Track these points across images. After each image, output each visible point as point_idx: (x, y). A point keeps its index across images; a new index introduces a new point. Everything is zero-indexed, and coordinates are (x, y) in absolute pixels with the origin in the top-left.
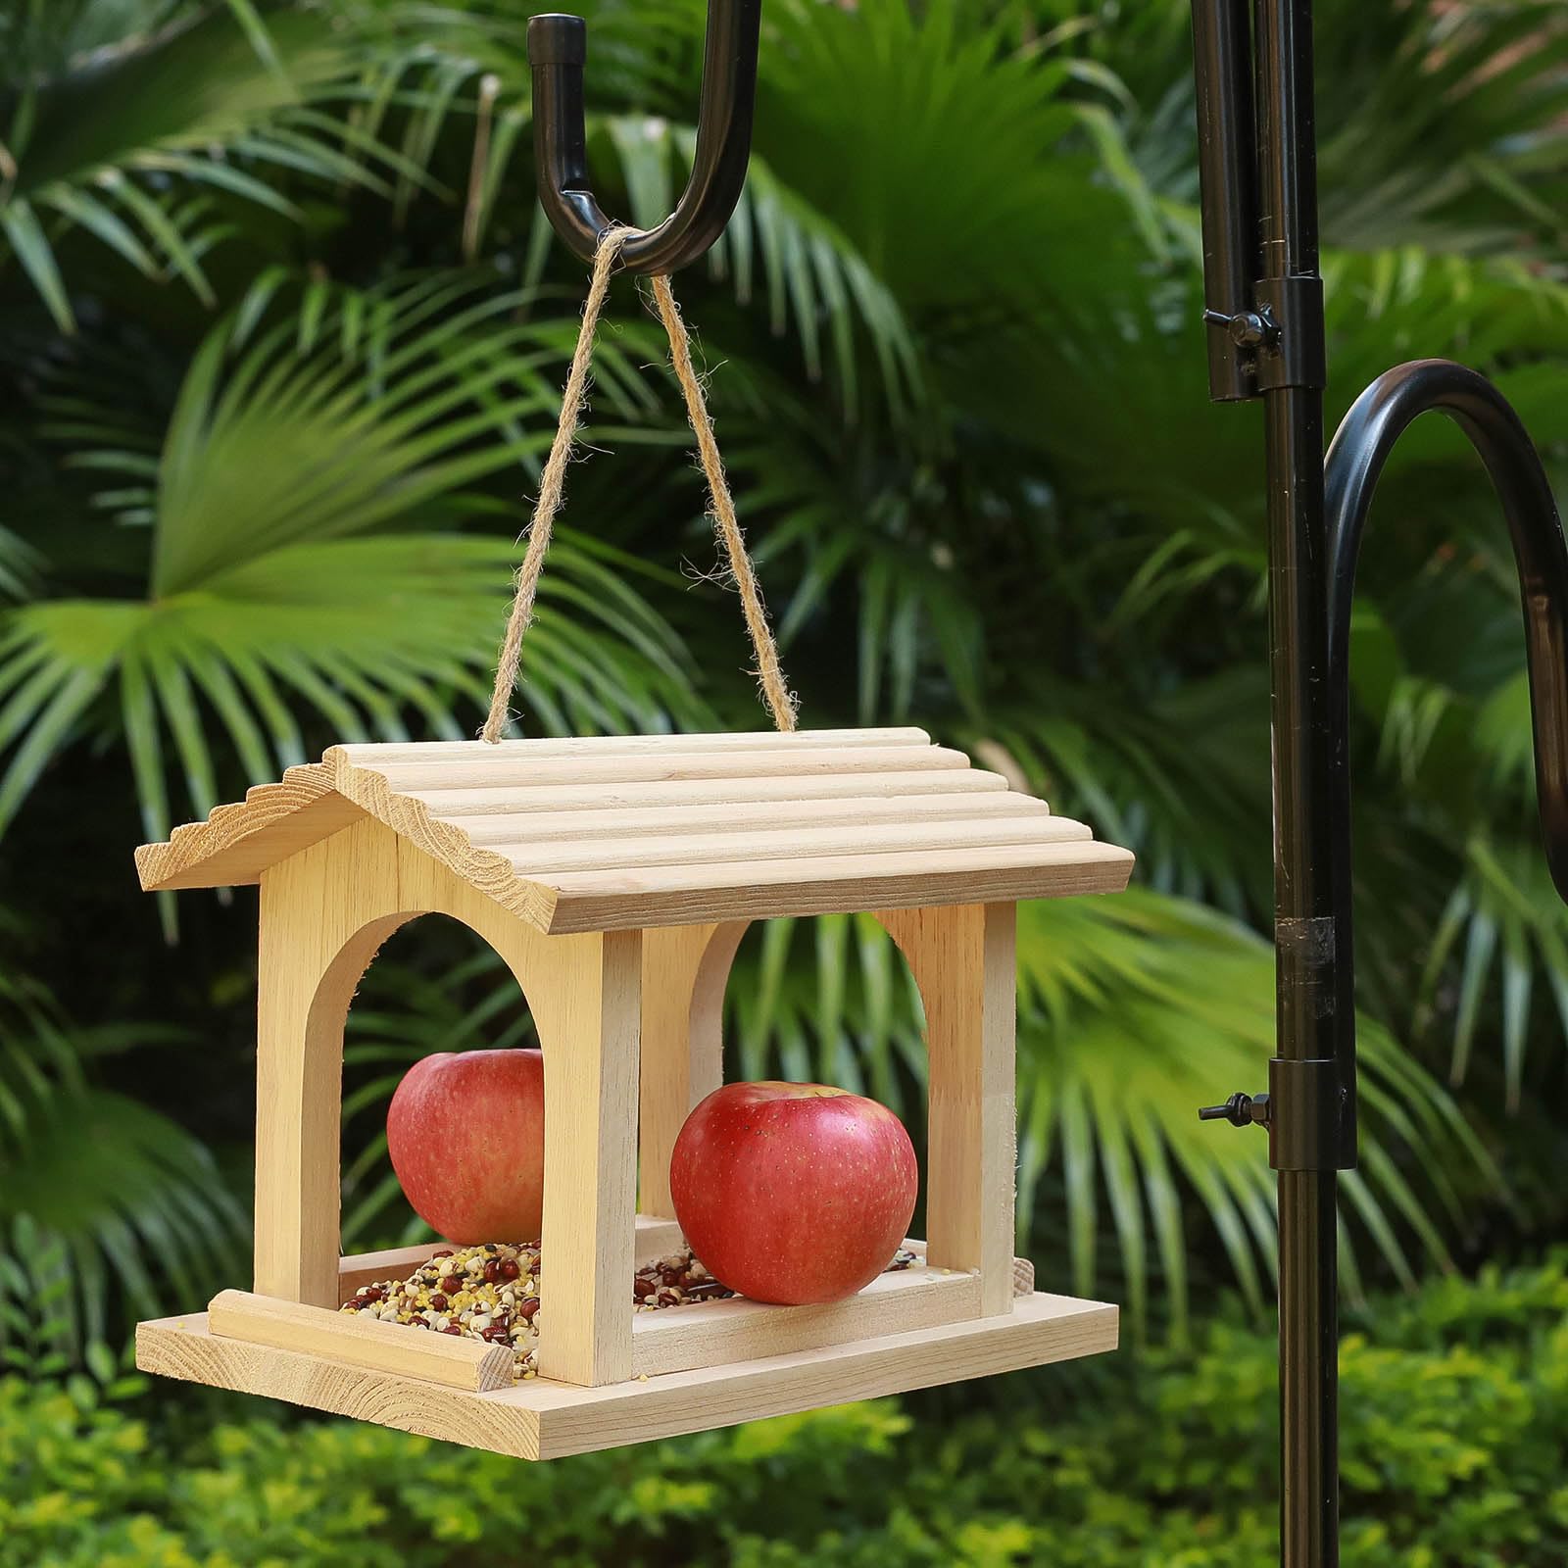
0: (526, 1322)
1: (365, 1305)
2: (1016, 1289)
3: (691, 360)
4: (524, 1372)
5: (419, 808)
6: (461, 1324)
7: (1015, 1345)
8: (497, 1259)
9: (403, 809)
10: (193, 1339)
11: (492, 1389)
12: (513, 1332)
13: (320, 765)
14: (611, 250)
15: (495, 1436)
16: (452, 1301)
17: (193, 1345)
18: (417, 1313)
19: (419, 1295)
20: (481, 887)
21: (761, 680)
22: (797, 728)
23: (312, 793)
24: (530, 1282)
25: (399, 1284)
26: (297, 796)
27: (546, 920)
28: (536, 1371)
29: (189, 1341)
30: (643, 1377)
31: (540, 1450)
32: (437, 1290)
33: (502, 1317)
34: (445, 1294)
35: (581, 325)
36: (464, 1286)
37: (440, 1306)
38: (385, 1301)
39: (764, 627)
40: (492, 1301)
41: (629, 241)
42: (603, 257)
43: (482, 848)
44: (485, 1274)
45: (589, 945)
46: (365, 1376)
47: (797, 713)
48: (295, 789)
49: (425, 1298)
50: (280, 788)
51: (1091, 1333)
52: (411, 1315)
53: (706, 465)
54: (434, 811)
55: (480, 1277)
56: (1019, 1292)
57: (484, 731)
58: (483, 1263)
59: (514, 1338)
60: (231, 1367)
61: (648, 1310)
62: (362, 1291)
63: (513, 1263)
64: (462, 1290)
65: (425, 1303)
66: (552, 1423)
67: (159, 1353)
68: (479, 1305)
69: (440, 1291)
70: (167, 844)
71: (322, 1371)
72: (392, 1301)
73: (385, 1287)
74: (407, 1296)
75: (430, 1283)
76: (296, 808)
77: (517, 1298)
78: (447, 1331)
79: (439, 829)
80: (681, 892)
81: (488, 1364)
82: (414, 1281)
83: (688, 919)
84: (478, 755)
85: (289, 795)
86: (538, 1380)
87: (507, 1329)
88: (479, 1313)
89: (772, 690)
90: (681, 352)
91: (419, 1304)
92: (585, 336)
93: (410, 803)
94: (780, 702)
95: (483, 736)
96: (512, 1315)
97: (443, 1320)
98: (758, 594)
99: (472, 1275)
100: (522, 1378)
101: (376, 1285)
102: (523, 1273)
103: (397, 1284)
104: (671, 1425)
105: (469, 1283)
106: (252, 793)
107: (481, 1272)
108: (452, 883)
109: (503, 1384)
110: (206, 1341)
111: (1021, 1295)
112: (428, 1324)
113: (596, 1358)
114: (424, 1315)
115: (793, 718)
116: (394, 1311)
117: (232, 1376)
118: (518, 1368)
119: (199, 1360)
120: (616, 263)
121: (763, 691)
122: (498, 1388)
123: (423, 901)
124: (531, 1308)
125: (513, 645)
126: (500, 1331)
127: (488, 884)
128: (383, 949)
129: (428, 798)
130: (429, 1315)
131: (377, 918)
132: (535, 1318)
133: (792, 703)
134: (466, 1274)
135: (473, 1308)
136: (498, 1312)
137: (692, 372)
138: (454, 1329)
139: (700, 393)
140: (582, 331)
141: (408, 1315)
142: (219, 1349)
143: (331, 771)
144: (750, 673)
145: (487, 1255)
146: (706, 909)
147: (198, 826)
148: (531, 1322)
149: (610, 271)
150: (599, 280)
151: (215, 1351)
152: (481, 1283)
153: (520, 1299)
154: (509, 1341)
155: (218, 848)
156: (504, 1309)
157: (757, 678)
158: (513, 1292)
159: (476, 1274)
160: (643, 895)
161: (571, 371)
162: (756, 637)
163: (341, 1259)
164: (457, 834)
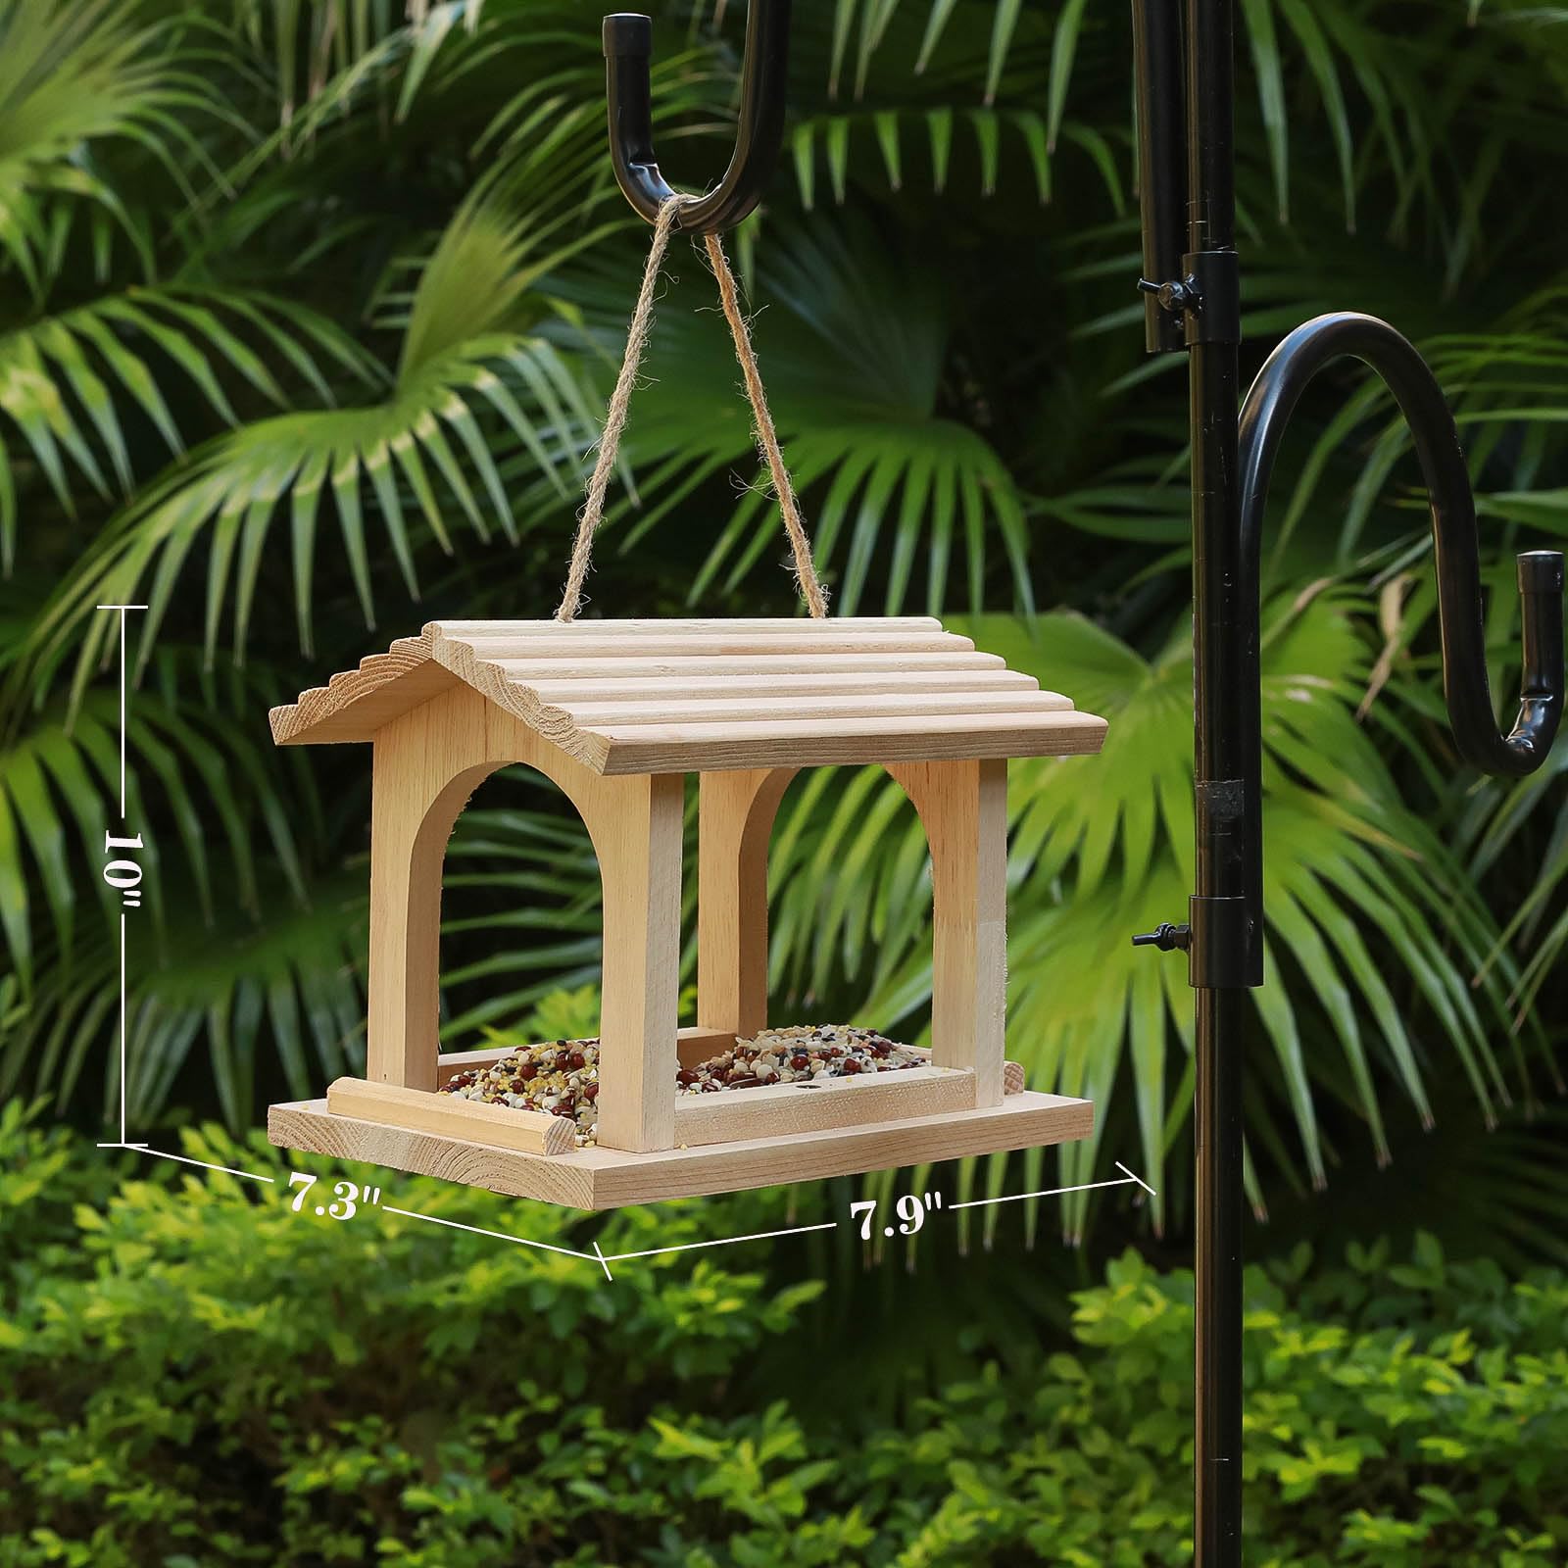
0: (589, 1102)
1: (457, 1089)
2: (1007, 1087)
3: (738, 305)
4: (585, 1142)
5: (499, 673)
6: (535, 1104)
7: (1003, 1131)
8: (567, 1052)
9: (486, 674)
10: (314, 1117)
11: (558, 1153)
12: (578, 1110)
13: (418, 638)
14: (670, 215)
15: (558, 1192)
16: (529, 1085)
17: (314, 1123)
18: (499, 1095)
19: (501, 1081)
20: (549, 737)
21: (797, 574)
22: (827, 616)
23: (414, 662)
24: (594, 1070)
25: (486, 1072)
26: (401, 664)
27: (602, 762)
28: (596, 1141)
29: (311, 1120)
30: (684, 1146)
31: (595, 1201)
32: (516, 1076)
33: (569, 1098)
34: (523, 1080)
35: (644, 276)
36: (539, 1073)
37: (518, 1089)
38: (473, 1085)
39: (799, 530)
40: (561, 1085)
41: (686, 205)
42: (662, 220)
43: (549, 705)
44: (556, 1063)
45: (639, 785)
46: (454, 1144)
47: (828, 603)
48: (399, 658)
49: (505, 1082)
50: (387, 658)
51: (1069, 1124)
52: (494, 1096)
53: (750, 394)
54: (512, 675)
55: (552, 1066)
56: (1011, 1090)
57: (560, 613)
58: (555, 1055)
59: (579, 1115)
60: (345, 1139)
61: (690, 1094)
62: (455, 1078)
63: (579, 1055)
64: (536, 1076)
65: (506, 1087)
66: (604, 1180)
67: (286, 1131)
68: (550, 1089)
69: (518, 1077)
70: (296, 706)
71: (419, 1141)
72: (478, 1085)
73: (474, 1075)
74: (491, 1082)
75: (511, 1071)
76: (399, 674)
77: (582, 1083)
78: (523, 1108)
79: (515, 689)
80: (716, 743)
81: (554, 1132)
82: (497, 1068)
83: (721, 765)
84: (552, 632)
85: (394, 663)
86: (596, 1148)
87: (573, 1108)
88: (549, 1094)
89: (806, 583)
90: (730, 298)
91: (500, 1087)
92: (648, 285)
93: (493, 668)
94: (813, 594)
95: (558, 617)
96: (577, 1097)
97: (521, 1100)
98: (795, 502)
99: (546, 1064)
100: (583, 1146)
101: (466, 1073)
102: (588, 1063)
103: (483, 1072)
104: (706, 1185)
105: (543, 1071)
106: (364, 662)
107: (553, 1061)
108: (530, 738)
109: (567, 1150)
110: (325, 1119)
111: (1013, 1093)
112: (507, 1104)
113: (645, 1129)
114: (504, 1096)
115: (825, 607)
116: (480, 1093)
117: (346, 1147)
118: (580, 1138)
119: (319, 1134)
120: (674, 224)
121: (799, 584)
122: (562, 1153)
123: (504, 752)
124: (592, 1092)
125: (584, 541)
126: (567, 1108)
127: (554, 734)
128: (475, 795)
129: (506, 664)
130: (509, 1096)
131: (469, 767)
132: (596, 1099)
133: (824, 595)
134: (541, 1064)
135: (546, 1090)
136: (565, 1094)
137: (739, 315)
138: (530, 1105)
139: (746, 332)
140: (645, 281)
141: (491, 1096)
142: (336, 1125)
143: (428, 643)
144: (788, 569)
145: (559, 1048)
146: (737, 758)
147: (320, 691)
148: (592, 1102)
149: (669, 231)
150: (659, 240)
151: (332, 1127)
152: (553, 1071)
153: (585, 1084)
154: (575, 1117)
155: (337, 708)
156: (571, 1091)
157: (794, 572)
158: (579, 1078)
159: (549, 1064)
160: (683, 744)
161: (635, 314)
162: (793, 538)
163: (440, 1057)
164: (531, 693)
